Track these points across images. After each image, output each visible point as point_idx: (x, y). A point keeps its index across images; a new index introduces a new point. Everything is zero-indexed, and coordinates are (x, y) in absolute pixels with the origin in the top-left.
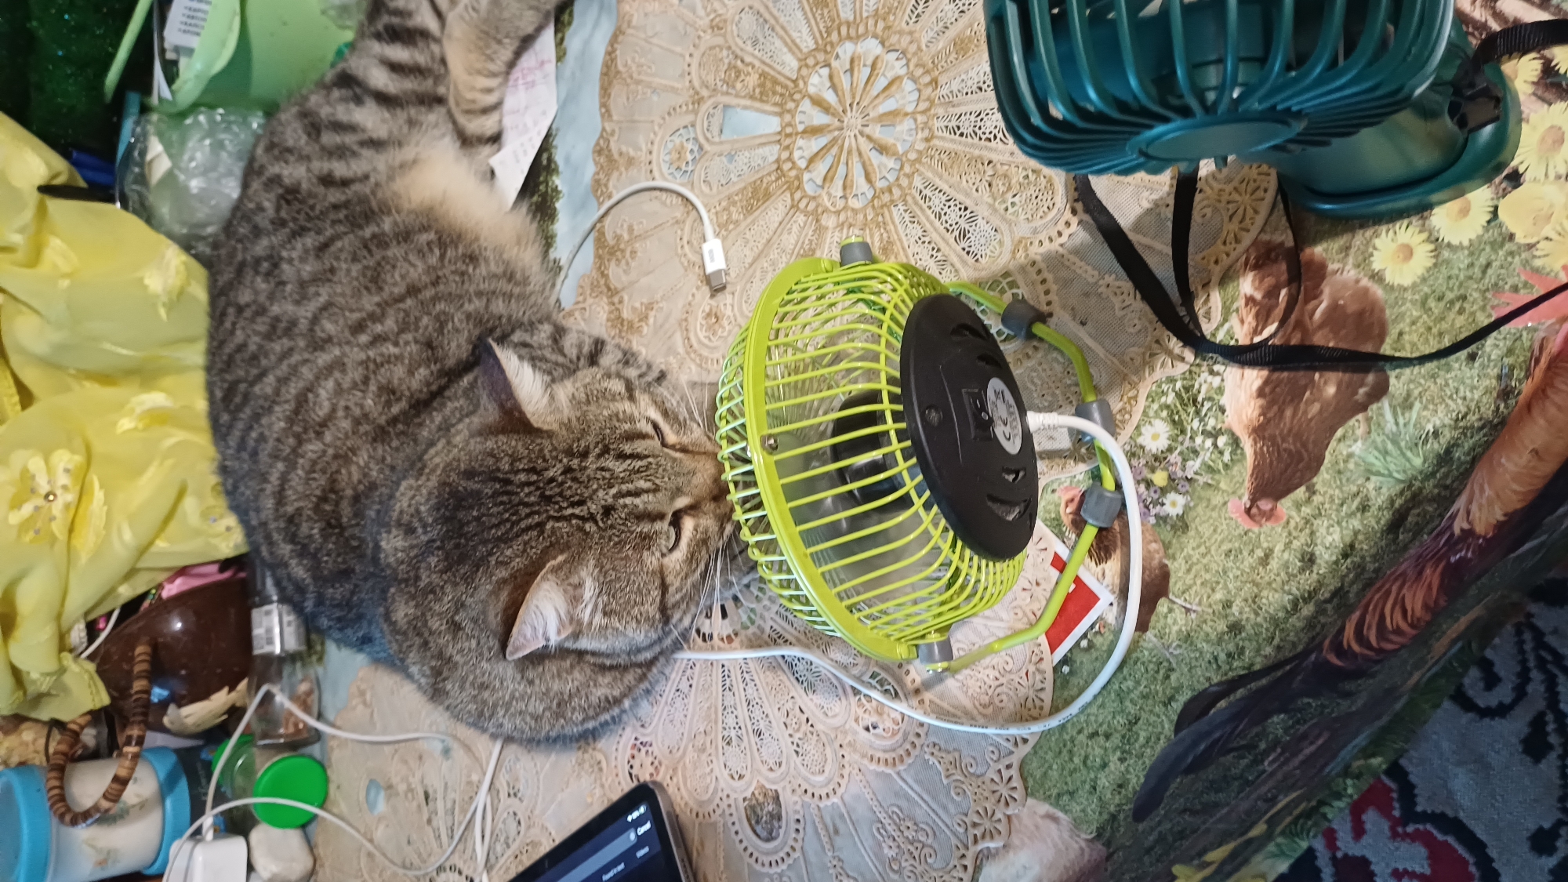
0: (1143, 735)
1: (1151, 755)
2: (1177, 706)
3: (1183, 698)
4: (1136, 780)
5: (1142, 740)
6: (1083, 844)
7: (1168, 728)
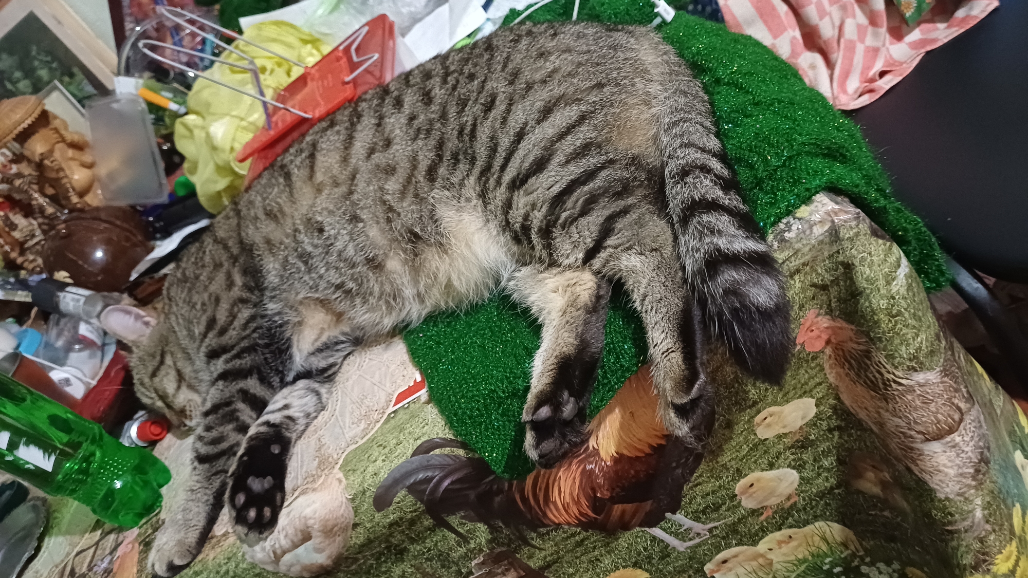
0: (399, 451)
1: (397, 463)
2: (419, 442)
3: (423, 439)
4: (383, 475)
5: (397, 454)
6: (344, 500)
7: (410, 452)
